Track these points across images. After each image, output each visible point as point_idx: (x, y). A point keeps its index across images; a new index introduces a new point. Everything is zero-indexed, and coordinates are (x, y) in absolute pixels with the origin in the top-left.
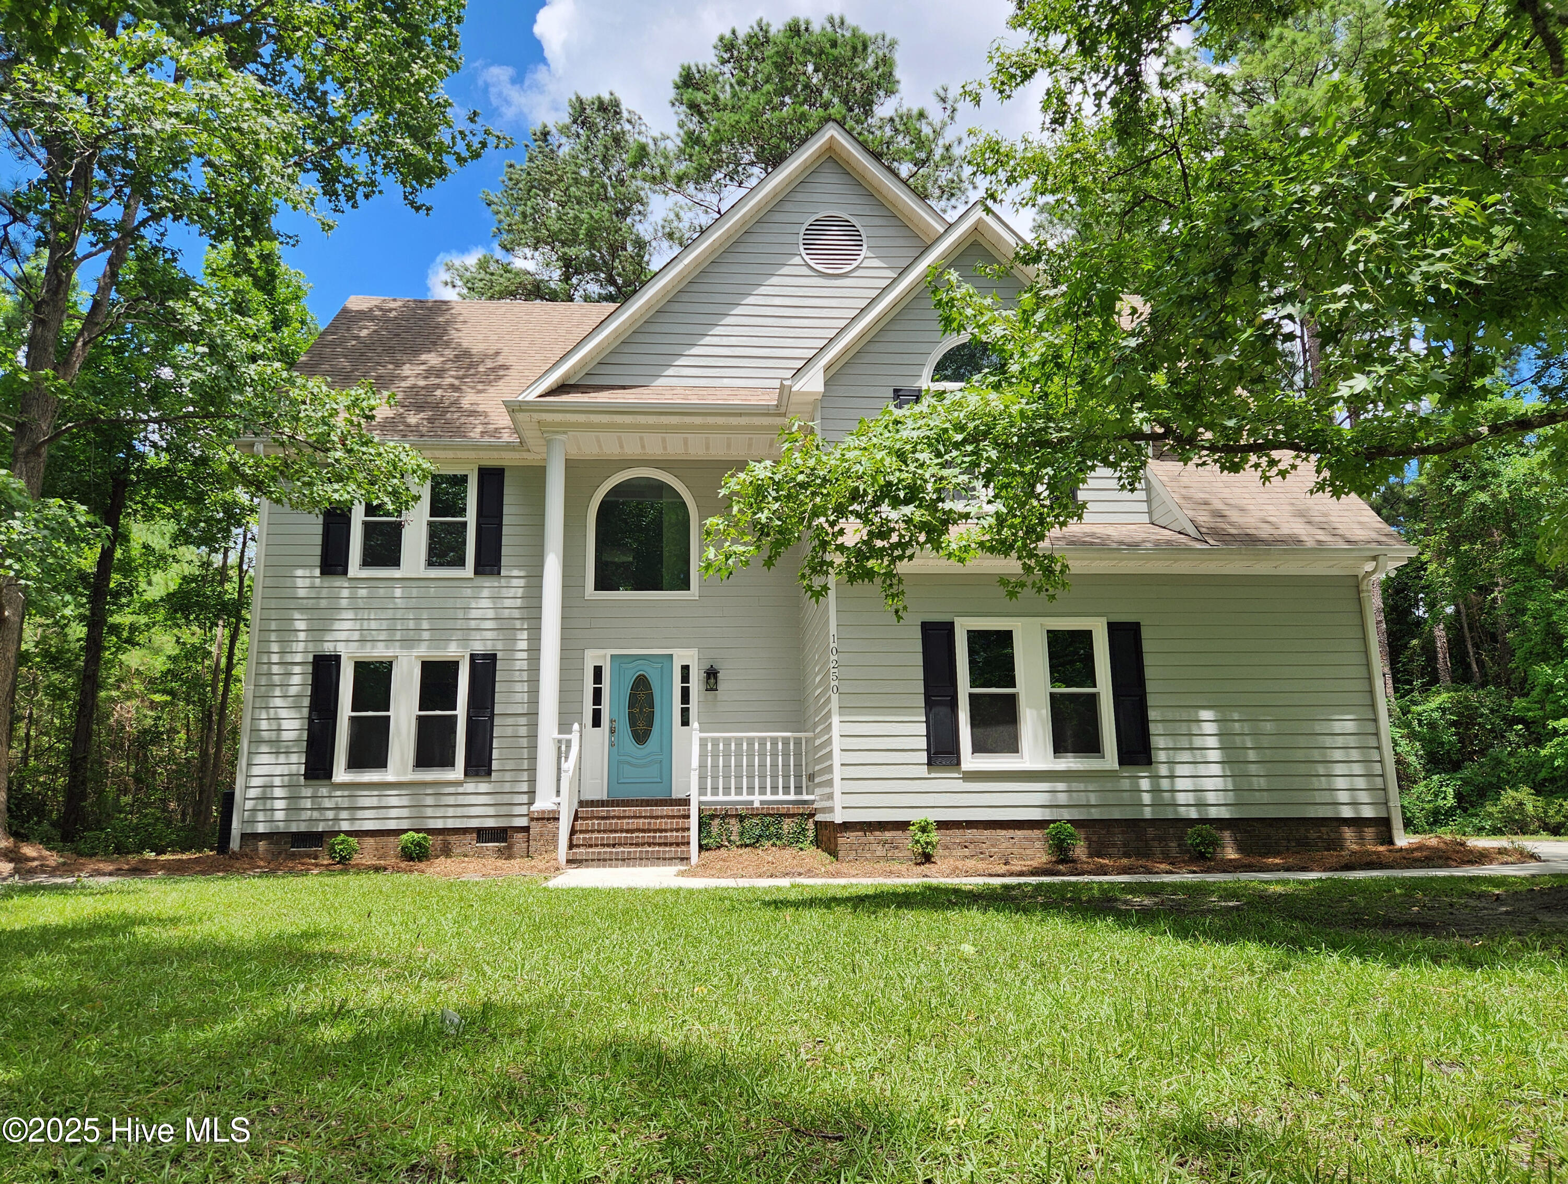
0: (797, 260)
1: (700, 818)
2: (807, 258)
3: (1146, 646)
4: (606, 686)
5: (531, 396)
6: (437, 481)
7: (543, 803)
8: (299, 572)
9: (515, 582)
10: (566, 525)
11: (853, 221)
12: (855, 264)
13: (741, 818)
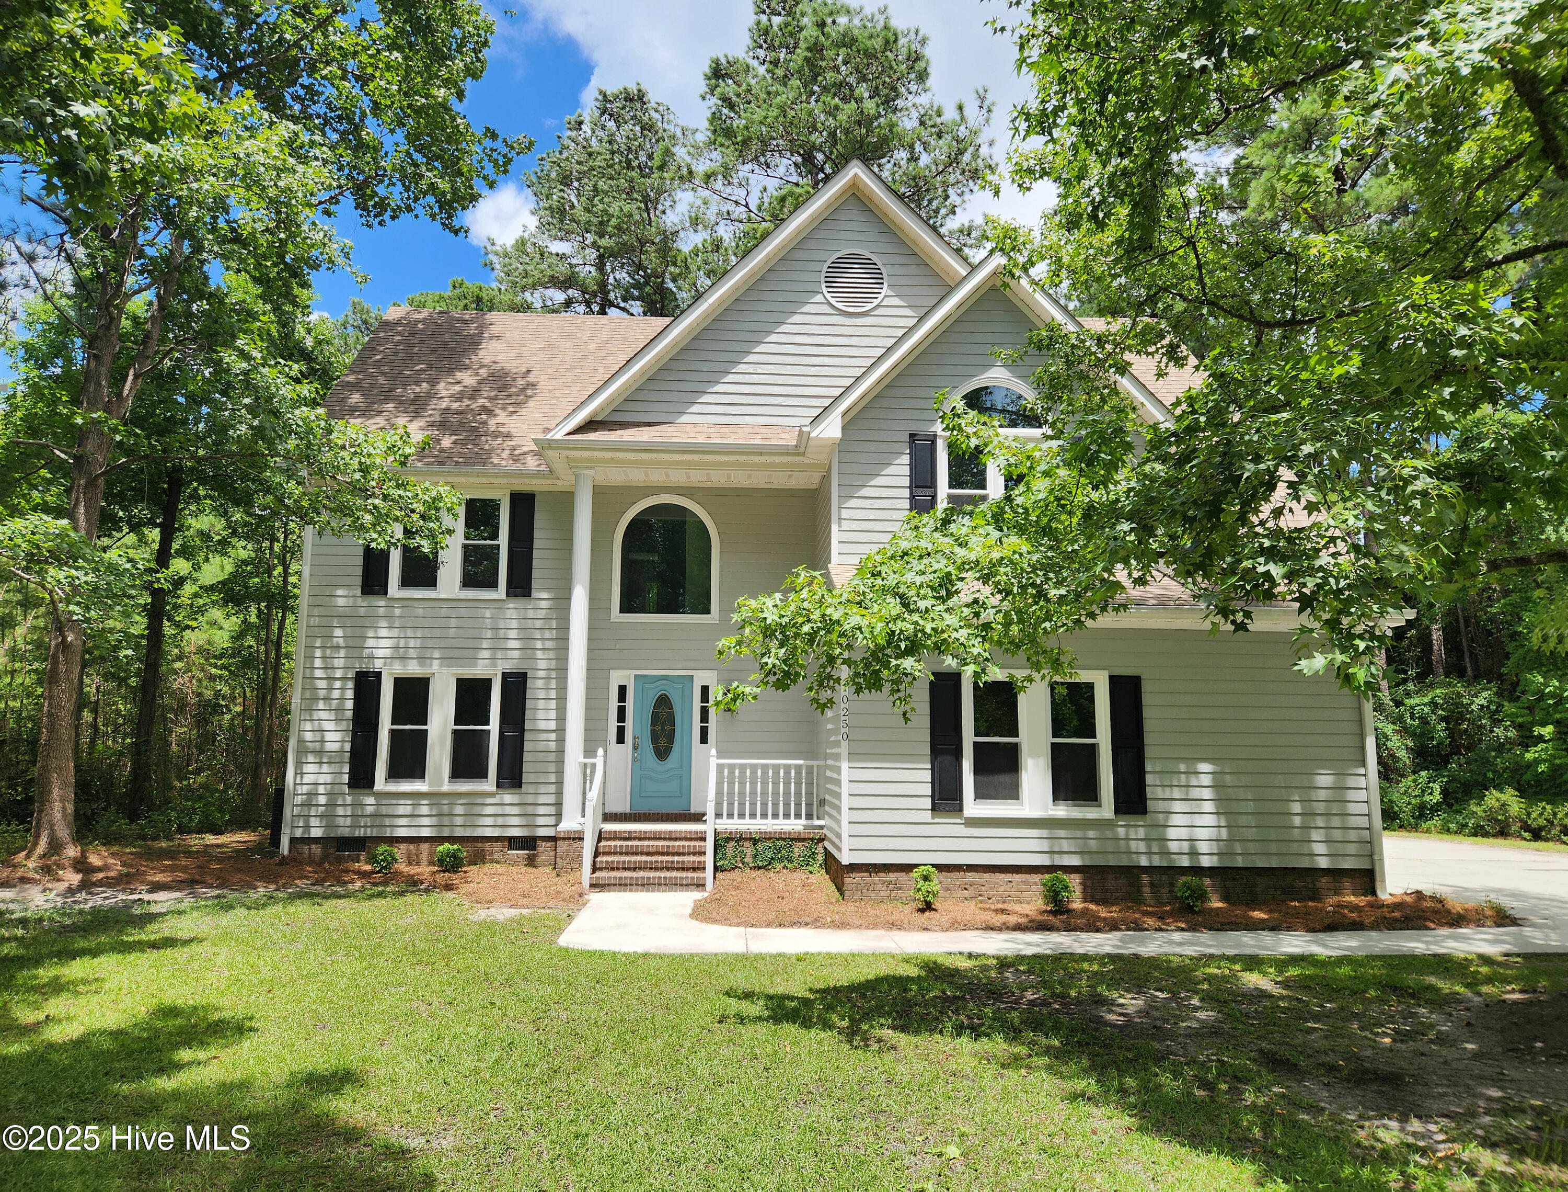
0: (819, 298)
1: (716, 841)
2: (828, 296)
3: (1146, 699)
4: (630, 704)
5: (559, 434)
6: (471, 505)
7: (568, 824)
8: (340, 592)
9: (544, 604)
10: (593, 550)
11: (875, 259)
12: (876, 302)
13: (755, 842)
